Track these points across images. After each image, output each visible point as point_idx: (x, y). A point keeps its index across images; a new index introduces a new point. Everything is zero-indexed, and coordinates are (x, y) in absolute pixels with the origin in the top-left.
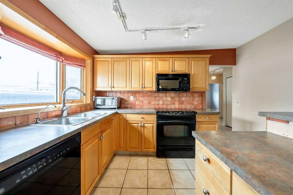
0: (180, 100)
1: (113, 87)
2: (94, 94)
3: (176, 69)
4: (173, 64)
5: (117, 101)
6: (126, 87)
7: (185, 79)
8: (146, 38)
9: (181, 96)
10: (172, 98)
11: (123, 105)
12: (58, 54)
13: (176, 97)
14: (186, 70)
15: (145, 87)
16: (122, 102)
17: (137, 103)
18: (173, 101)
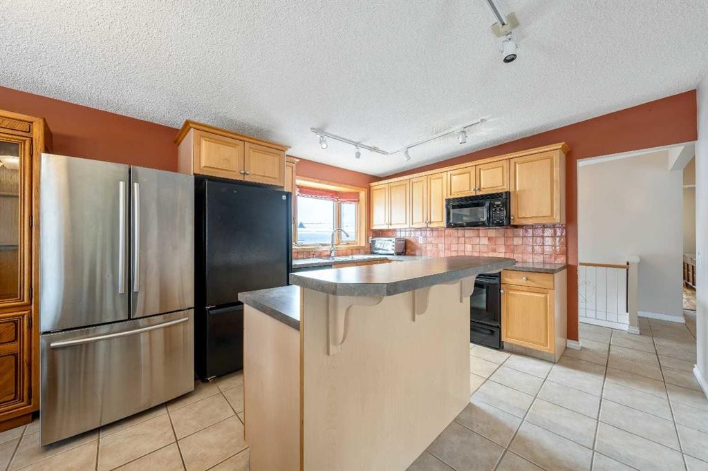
0: (509, 243)
1: (391, 224)
2: (371, 233)
3: (482, 186)
4: (478, 177)
5: (394, 244)
6: (406, 223)
7: (496, 203)
8: (409, 156)
9: (510, 235)
10: (490, 239)
11: (408, 250)
12: (334, 194)
13: (500, 237)
14: (503, 185)
15: (430, 222)
16: (408, 245)
17: (429, 247)
18: (493, 247)
